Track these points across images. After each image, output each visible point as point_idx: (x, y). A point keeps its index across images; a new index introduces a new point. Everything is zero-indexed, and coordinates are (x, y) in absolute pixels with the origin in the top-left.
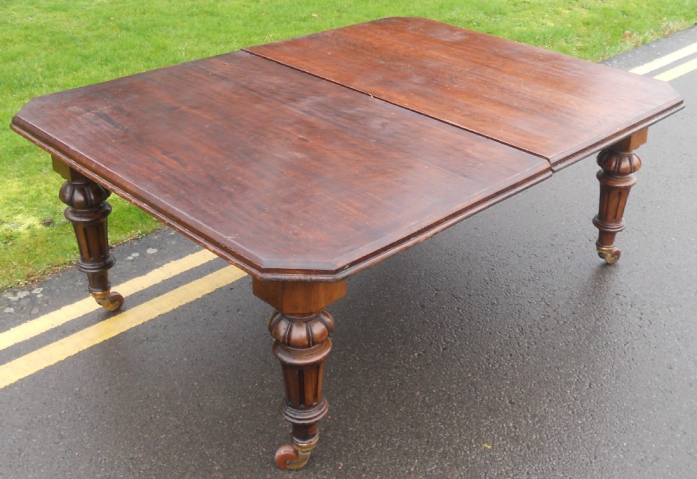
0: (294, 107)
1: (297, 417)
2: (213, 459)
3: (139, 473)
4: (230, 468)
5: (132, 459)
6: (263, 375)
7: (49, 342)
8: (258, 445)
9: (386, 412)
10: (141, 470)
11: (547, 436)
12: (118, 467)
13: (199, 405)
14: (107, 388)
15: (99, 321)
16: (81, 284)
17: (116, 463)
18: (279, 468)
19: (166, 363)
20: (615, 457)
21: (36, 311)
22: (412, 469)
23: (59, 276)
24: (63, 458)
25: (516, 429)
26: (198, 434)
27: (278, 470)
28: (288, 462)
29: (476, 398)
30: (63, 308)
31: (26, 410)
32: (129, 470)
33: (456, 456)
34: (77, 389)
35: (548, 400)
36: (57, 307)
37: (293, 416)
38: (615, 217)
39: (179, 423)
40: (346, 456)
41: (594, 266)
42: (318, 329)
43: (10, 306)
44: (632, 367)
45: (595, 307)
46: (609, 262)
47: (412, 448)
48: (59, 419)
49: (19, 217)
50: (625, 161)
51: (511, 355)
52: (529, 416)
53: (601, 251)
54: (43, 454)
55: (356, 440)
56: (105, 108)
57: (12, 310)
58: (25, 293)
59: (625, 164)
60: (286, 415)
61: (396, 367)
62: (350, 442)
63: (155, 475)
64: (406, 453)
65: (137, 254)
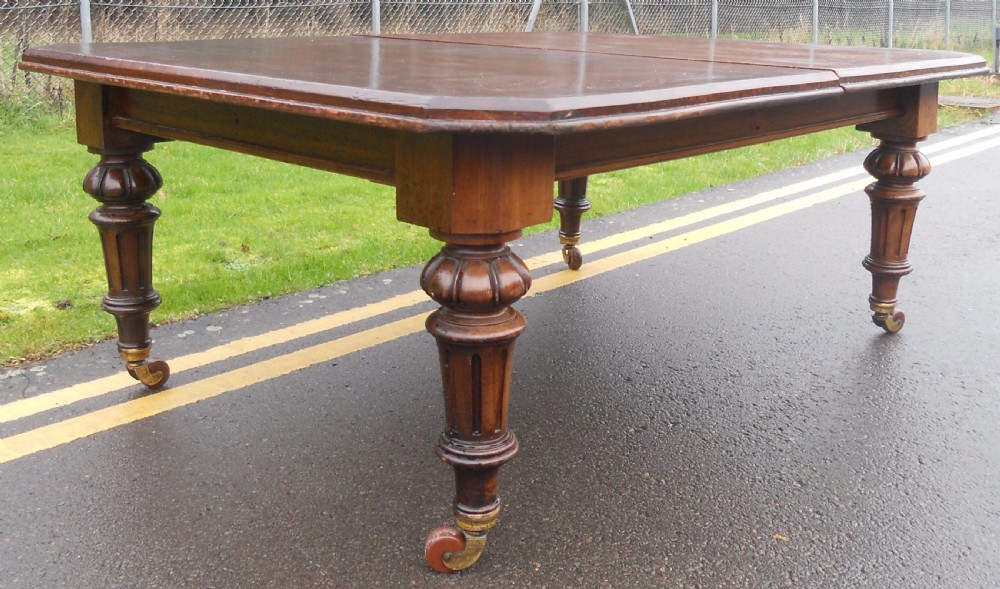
1: (467, 453)
2: (316, 561)
3: (186, 582)
4: (345, 573)
5: (174, 562)
7: (47, 423)
8: (390, 542)
9: (600, 497)
10: (189, 577)
11: (876, 523)
12: (150, 573)
13: (289, 494)
14: (137, 475)
15: (129, 399)
17: (147, 568)
21: (32, 389)
22: (662, 570)
23: (73, 355)
24: (55, 562)
25: (822, 515)
26: (288, 529)
27: (429, 574)
30: (77, 386)
32: (169, 577)
33: (732, 552)
34: (88, 476)
35: (860, 480)
36: (67, 385)
38: (898, 252)
39: (255, 516)
40: (545, 554)
45: (888, 376)
46: (890, 330)
47: (654, 542)
48: (55, 513)
50: (910, 159)
51: (780, 429)
52: (837, 499)
53: (878, 310)
55: (558, 533)
58: (18, 372)
59: (910, 165)
62: (548, 536)
63: (214, 584)
64: (646, 549)
65: (192, 332)
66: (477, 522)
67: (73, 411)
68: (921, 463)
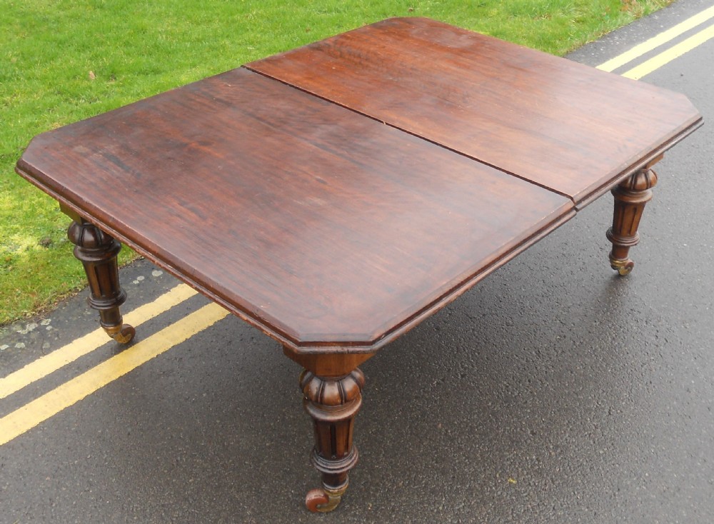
0: (306, 139)
1: (329, 467)
2: (244, 503)
3: (172, 521)
4: (261, 513)
5: (163, 506)
6: (284, 410)
7: (65, 380)
8: (286, 487)
9: (410, 447)
10: (173, 517)
11: (570, 468)
12: (151, 514)
13: (224, 445)
14: (129, 430)
15: (112, 355)
16: (89, 313)
17: (148, 510)
18: (309, 510)
19: (186, 400)
20: (638, 488)
21: (47, 345)
22: (441, 508)
23: (65, 305)
24: (95, 507)
25: (539, 461)
26: (226, 476)
27: (308, 513)
28: (319, 506)
29: (498, 428)
30: (75, 341)
31: (51, 456)
32: (162, 518)
33: (483, 492)
34: (100, 431)
35: (569, 429)
36: (68, 340)
37: (325, 466)
38: (630, 231)
39: (205, 465)
40: (374, 496)
41: (606, 279)
42: (349, 385)
43: (20, 340)
44: (651, 391)
45: (610, 325)
46: (621, 273)
47: (438, 485)
48: (86, 465)
49: (16, 237)
50: (641, 178)
51: (529, 381)
52: (551, 447)
53: (614, 264)
54: (74, 503)
55: (383, 479)
56: (112, 147)
57: (23, 345)
58: (34, 326)
59: (641, 181)
60: (318, 465)
61: (416, 398)
62: (378, 481)
64: (433, 491)
65: (143, 278)
66: (335, 493)
67: (78, 368)
68: (610, 414)
